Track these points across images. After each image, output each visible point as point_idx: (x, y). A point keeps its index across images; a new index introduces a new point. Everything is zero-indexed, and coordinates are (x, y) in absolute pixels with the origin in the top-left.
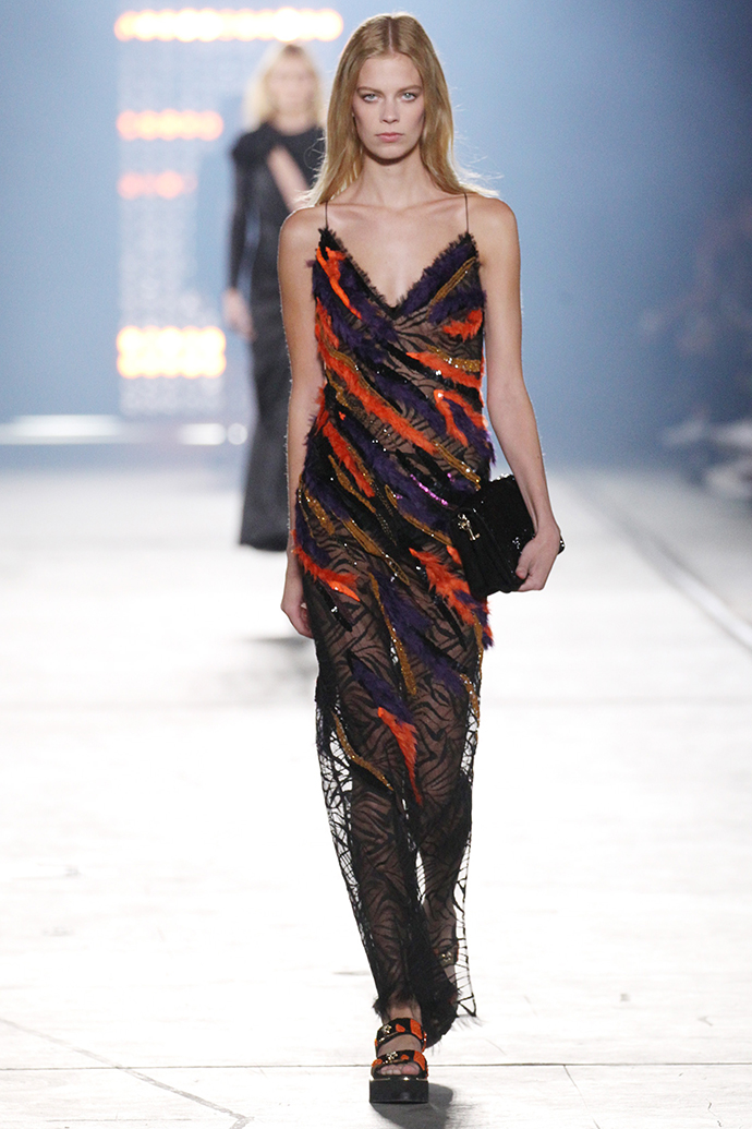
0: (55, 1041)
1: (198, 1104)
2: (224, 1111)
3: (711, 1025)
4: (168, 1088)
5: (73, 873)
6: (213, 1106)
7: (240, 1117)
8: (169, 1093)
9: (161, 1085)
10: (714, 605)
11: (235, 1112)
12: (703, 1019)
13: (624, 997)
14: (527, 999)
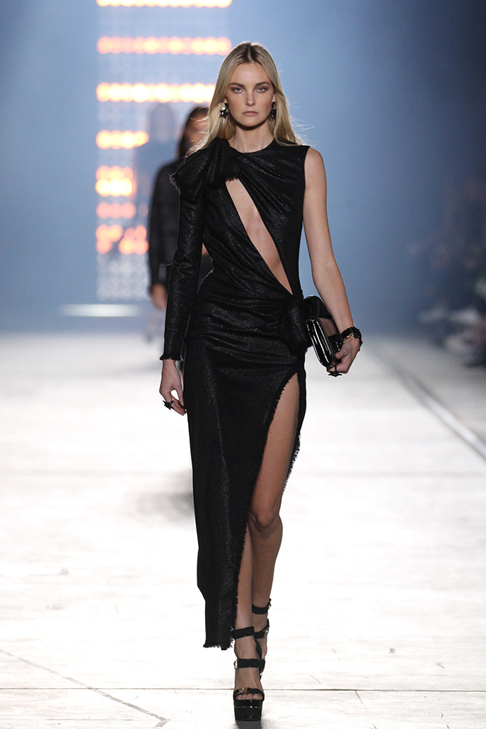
0: (53, 672)
1: (137, 711)
2: (153, 715)
3: (443, 668)
4: (120, 701)
5: (64, 572)
6: (146, 712)
7: (162, 719)
8: (120, 704)
9: (115, 699)
10: (448, 417)
11: (159, 716)
12: (439, 664)
13: (392, 651)
14: (334, 650)
